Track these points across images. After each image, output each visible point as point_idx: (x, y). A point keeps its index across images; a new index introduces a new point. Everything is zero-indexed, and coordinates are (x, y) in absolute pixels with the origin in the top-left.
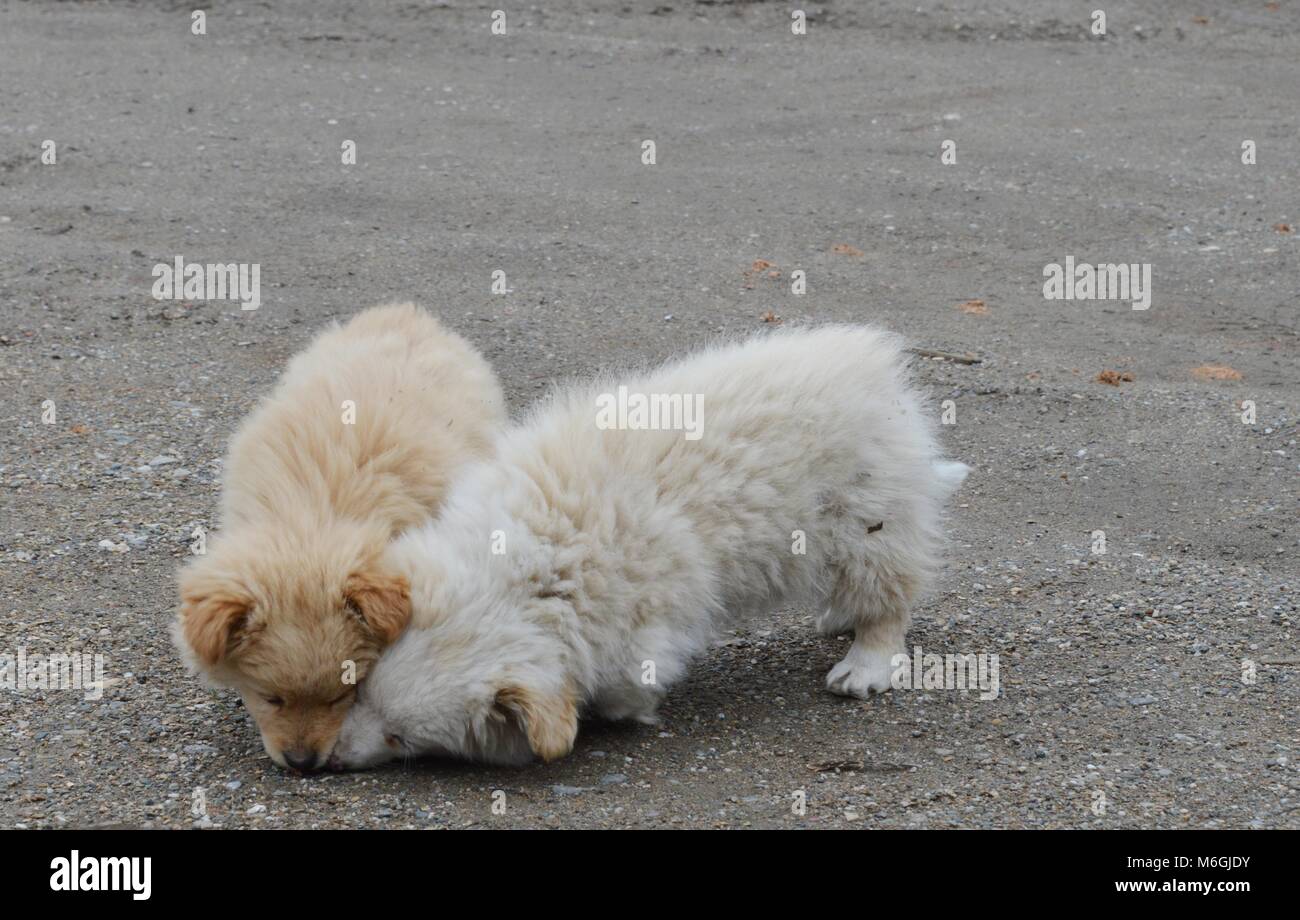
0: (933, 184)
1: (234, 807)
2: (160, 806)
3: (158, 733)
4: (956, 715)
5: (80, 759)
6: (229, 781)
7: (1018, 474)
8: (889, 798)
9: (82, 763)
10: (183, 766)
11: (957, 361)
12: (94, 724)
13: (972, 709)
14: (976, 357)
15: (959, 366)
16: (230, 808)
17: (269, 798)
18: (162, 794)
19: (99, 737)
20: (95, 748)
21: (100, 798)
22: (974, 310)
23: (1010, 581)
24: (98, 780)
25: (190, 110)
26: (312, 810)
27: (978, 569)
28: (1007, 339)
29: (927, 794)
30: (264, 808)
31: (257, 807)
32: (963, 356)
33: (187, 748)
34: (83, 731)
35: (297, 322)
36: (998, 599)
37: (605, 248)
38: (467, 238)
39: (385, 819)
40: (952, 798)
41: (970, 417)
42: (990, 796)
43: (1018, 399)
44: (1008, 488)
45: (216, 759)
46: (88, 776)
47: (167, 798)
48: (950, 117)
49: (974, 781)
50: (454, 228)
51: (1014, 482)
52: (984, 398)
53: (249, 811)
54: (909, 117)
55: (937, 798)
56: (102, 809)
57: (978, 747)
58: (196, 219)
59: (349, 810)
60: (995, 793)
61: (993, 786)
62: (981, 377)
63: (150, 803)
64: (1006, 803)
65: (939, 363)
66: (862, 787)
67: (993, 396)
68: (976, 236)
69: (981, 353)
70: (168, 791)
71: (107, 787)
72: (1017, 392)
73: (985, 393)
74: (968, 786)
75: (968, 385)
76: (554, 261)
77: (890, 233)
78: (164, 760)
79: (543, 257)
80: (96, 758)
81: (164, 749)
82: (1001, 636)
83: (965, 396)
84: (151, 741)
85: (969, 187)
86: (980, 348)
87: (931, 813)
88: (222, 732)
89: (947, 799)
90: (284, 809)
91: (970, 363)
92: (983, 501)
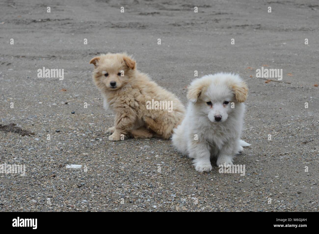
0: (281, 54)
1: (153, 156)
2: (139, 156)
3: (138, 144)
4: (289, 141)
5: (124, 148)
6: (152, 152)
7: (299, 101)
8: (276, 154)
9: (125, 149)
10: (143, 149)
11: (287, 83)
12: (127, 142)
13: (291, 140)
14: (290, 82)
15: (287, 84)
16: (152, 156)
17: (159, 154)
18: (139, 154)
19: (128, 144)
20: (127, 146)
21: (128, 154)
22: (290, 75)
23: (298, 119)
24: (128, 151)
25: (143, 45)
26: (167, 156)
27: (292, 117)
28: (296, 79)
29: (284, 153)
30: (158, 156)
31: (157, 156)
32: (288, 82)
33: (144, 146)
34: (124, 144)
35: (163, 78)
36: (296, 122)
37: (220, 65)
38: (194, 64)
39: (181, 158)
40: (288, 154)
41: (290, 92)
42: (296, 154)
43: (299, 89)
44: (297, 104)
45: (149, 148)
46: (126, 151)
47: (140, 154)
48: (284, 44)
49: (293, 151)
50: (191, 63)
51: (298, 103)
52: (292, 89)
53: (155, 157)
54: (276, 44)
55: (286, 154)
56: (128, 156)
57: (293, 146)
58: (144, 62)
59: (174, 156)
60: (296, 153)
61: (296, 152)
62: (291, 86)
63: (137, 155)
64: (299, 155)
65: (283, 84)
66: (271, 152)
67: (294, 88)
68: (290, 63)
69: (291, 82)
70: (141, 153)
71: (129, 153)
72: (298, 88)
73: (292, 88)
74: (291, 152)
75: (289, 87)
76: (210, 68)
77: (273, 62)
78: (140, 148)
79: (208, 67)
80: (127, 148)
81: (140, 146)
82: (297, 128)
83: (289, 89)
84: (137, 145)
85: (288, 55)
86: (291, 81)
87: (284, 156)
88: (150, 144)
89: (287, 154)
90: (162, 156)
91: (289, 83)
92: (292, 106)
